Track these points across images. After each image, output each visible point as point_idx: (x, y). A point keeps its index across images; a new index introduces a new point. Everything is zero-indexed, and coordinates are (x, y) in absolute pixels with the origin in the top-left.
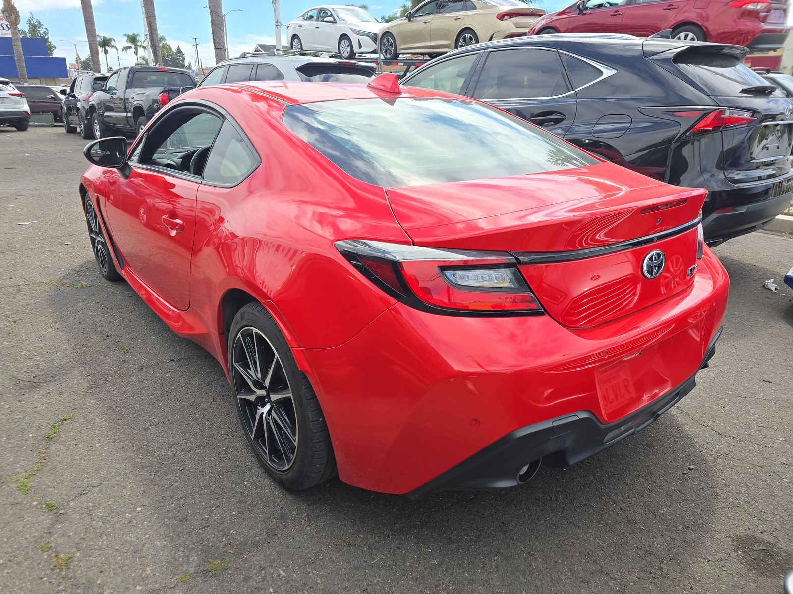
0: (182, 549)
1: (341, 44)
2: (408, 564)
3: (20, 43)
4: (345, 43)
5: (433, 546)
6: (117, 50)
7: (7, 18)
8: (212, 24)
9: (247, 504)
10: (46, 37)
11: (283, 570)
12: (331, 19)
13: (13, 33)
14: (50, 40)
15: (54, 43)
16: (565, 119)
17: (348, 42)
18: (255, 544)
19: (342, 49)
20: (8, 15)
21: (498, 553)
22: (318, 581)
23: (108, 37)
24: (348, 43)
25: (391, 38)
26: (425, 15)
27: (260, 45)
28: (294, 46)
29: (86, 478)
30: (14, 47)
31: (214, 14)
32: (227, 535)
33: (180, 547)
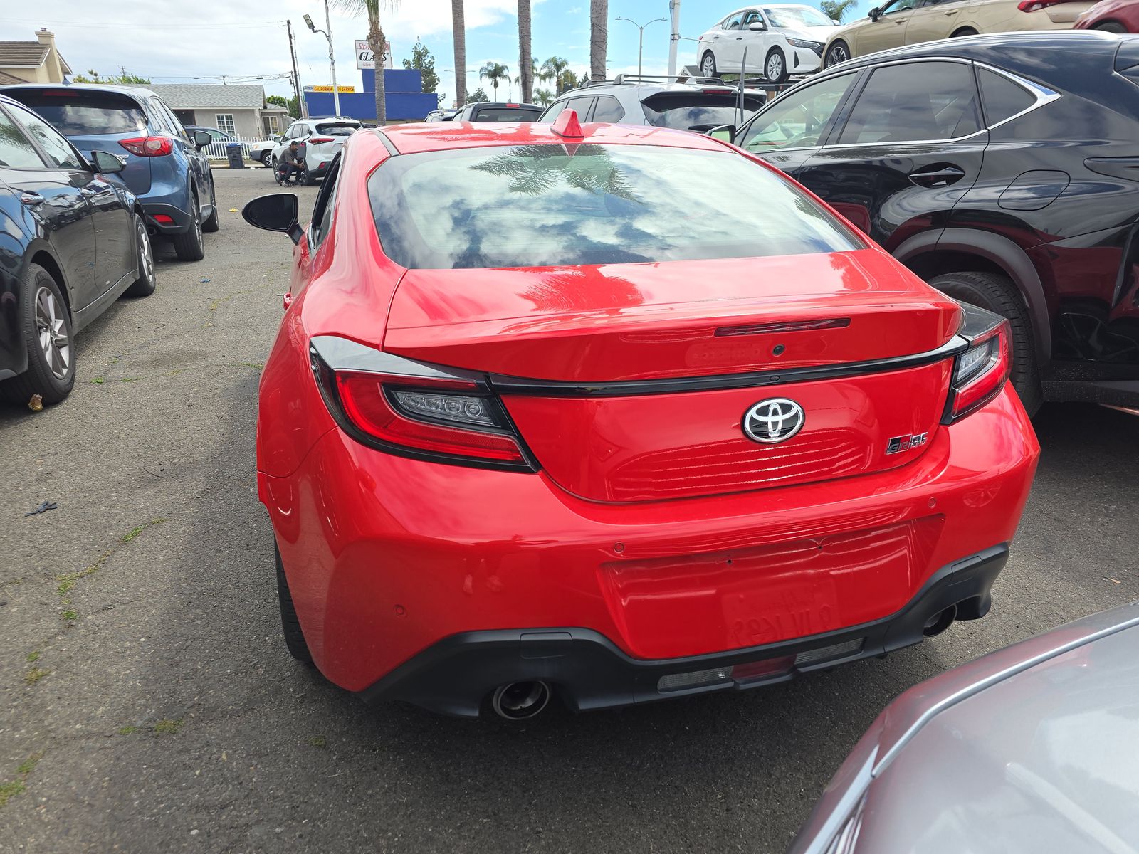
0: (148, 696)
1: (770, 62)
2: (370, 792)
3: (383, 77)
4: (775, 59)
5: (419, 779)
6: (510, 81)
7: (372, 46)
8: (592, 42)
9: (251, 664)
10: (431, 68)
11: (227, 754)
12: (760, 25)
13: (376, 65)
14: (434, 71)
15: (438, 75)
16: (964, 175)
17: (779, 57)
18: (225, 713)
19: (769, 68)
20: (373, 43)
21: (495, 814)
22: (254, 779)
23: (500, 64)
24: (779, 59)
25: (844, 49)
26: (903, 10)
27: (687, 67)
28: (705, 67)
29: (123, 592)
30: (376, 81)
31: (595, 28)
32: (202, 693)
33: (148, 694)
